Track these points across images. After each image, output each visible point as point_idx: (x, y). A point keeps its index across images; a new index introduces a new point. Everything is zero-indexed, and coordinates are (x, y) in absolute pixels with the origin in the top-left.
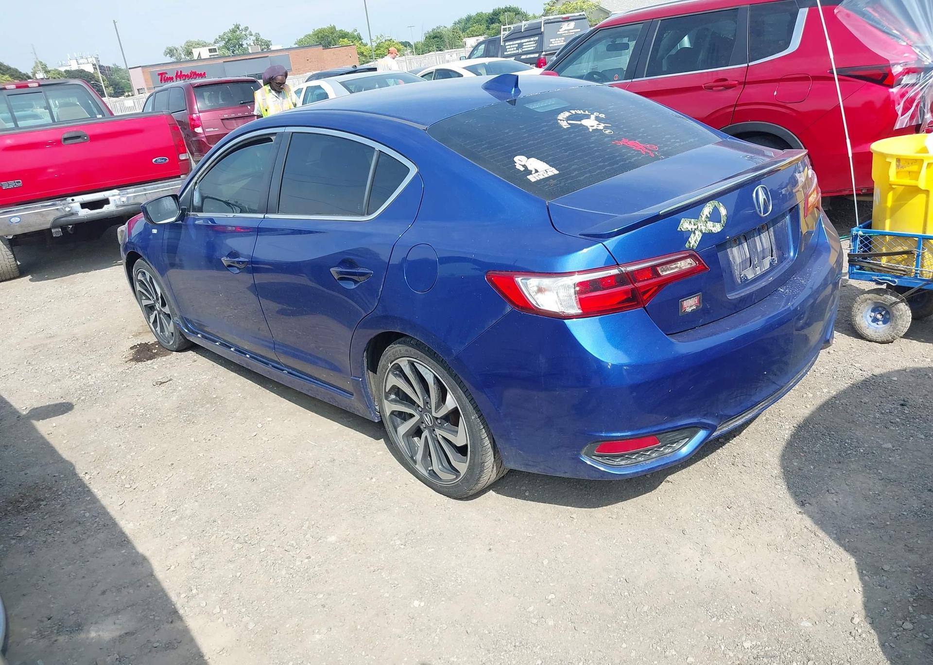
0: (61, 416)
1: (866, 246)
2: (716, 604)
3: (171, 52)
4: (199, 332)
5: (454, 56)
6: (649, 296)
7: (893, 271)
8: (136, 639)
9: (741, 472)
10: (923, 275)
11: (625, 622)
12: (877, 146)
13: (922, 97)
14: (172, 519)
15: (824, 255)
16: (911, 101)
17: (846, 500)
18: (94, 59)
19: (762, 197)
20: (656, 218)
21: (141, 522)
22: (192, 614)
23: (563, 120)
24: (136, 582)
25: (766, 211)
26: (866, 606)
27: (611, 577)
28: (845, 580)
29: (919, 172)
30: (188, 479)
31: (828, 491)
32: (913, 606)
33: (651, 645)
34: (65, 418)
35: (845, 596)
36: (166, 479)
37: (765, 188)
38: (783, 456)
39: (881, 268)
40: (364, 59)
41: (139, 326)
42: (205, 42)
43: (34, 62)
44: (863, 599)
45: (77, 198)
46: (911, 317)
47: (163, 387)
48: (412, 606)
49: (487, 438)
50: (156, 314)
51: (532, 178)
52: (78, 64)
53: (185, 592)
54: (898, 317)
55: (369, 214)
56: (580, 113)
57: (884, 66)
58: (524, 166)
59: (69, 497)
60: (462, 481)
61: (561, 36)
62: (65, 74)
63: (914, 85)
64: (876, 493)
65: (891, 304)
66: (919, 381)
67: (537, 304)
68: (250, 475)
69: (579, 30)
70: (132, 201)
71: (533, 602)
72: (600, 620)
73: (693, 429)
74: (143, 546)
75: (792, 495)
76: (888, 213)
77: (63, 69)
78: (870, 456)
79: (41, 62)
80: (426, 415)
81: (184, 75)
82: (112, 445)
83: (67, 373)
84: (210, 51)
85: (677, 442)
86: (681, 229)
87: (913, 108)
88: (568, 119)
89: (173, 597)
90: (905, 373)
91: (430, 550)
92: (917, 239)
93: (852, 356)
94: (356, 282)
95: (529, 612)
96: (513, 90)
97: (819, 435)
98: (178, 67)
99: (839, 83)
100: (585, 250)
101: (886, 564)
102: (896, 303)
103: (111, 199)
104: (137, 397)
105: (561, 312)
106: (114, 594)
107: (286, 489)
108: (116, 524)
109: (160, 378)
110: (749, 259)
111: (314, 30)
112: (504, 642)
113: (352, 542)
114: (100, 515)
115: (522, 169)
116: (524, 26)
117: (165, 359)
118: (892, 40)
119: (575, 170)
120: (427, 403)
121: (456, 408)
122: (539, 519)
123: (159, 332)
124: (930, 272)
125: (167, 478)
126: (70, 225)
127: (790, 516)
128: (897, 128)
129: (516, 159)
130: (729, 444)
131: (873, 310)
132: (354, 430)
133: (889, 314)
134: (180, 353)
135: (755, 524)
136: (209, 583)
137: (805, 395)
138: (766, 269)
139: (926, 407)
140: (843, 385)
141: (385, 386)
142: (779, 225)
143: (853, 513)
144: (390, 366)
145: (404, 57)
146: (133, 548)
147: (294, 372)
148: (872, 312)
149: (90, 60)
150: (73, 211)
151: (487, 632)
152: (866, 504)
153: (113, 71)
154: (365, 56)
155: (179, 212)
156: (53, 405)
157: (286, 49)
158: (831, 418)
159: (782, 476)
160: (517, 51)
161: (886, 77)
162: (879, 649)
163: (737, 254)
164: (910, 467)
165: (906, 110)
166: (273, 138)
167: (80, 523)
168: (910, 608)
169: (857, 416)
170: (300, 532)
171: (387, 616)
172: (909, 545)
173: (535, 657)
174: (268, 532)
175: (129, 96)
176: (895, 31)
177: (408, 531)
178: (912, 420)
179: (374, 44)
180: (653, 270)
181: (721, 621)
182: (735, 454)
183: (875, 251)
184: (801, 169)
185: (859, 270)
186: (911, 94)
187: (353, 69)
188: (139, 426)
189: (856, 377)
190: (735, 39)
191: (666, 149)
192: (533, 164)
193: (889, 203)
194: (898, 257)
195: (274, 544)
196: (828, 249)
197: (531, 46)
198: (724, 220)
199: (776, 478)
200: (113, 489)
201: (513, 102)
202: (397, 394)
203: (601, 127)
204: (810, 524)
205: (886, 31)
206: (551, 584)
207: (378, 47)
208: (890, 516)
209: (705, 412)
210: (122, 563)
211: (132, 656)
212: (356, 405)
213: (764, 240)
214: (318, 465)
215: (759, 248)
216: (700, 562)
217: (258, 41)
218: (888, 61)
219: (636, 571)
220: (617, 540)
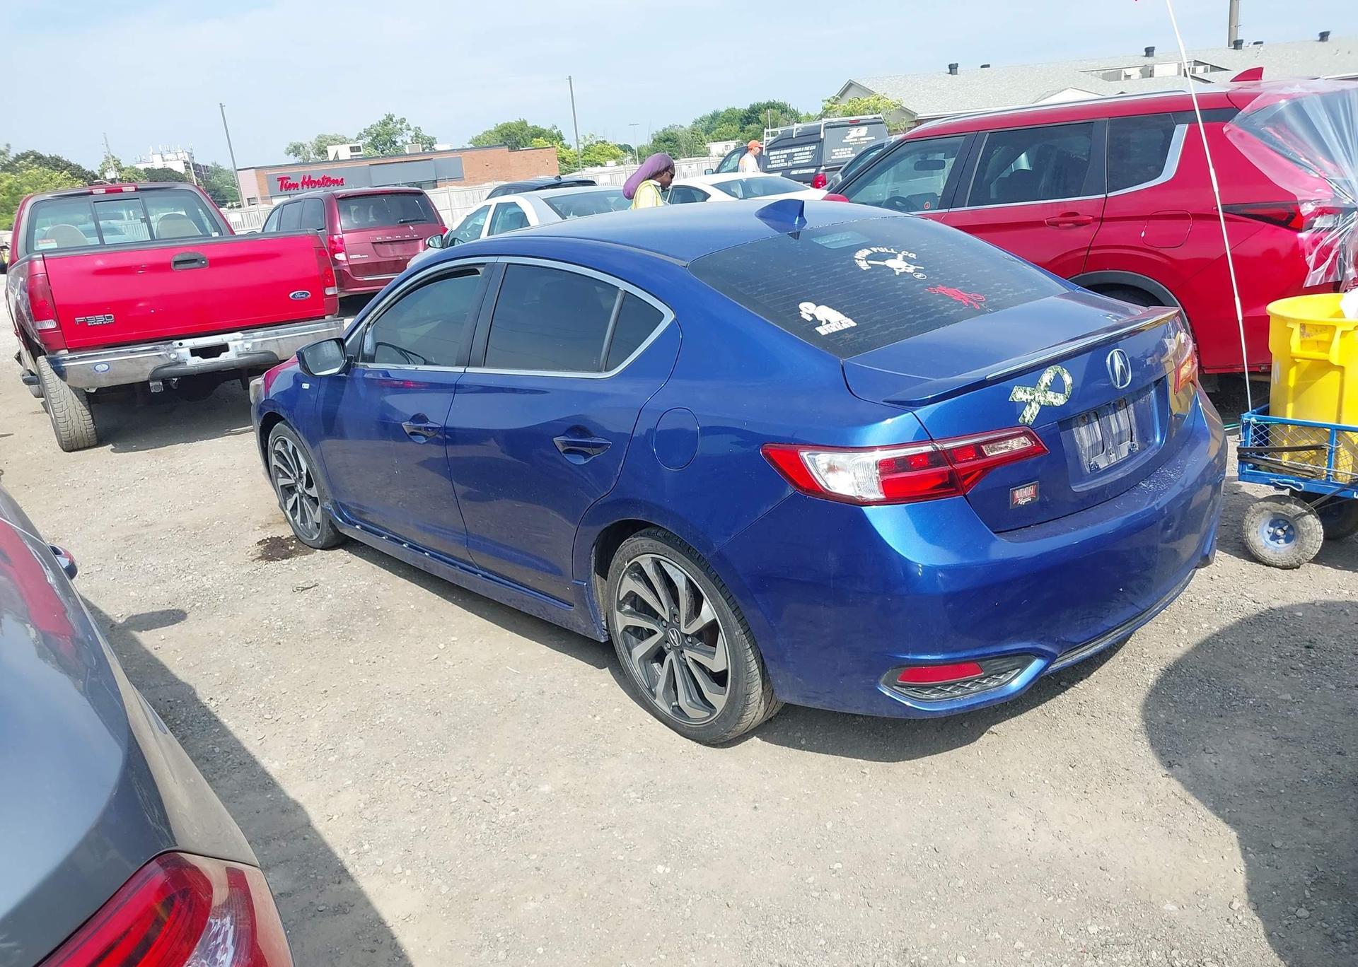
0: (171, 627)
1: (1261, 437)
2: (1053, 880)
3: (296, 150)
4: (358, 522)
5: (694, 166)
6: (972, 482)
7: (1298, 472)
8: (294, 902)
9: (1089, 724)
10: (1337, 478)
11: (934, 899)
12: (1277, 308)
13: (1342, 246)
14: (329, 759)
15: (1202, 445)
16: (1326, 251)
17: (1228, 762)
18: (186, 155)
19: (1118, 364)
20: (982, 384)
21: (289, 762)
22: (365, 874)
23: (862, 260)
24: (289, 833)
25: (1123, 382)
26: (1249, 889)
27: (915, 844)
28: (1223, 857)
29: (1330, 343)
30: (348, 710)
31: (1205, 750)
32: (1311, 891)
33: (968, 926)
34: (176, 628)
35: (1223, 876)
36: (318, 709)
37: (1122, 352)
38: (1146, 705)
39: (1281, 468)
40: (566, 168)
41: (268, 515)
42: (345, 138)
43: (104, 157)
44: (1246, 881)
45: (185, 342)
46: (1322, 534)
47: (306, 594)
48: (655, 872)
49: (754, 661)
50: (296, 498)
51: (822, 330)
52: (163, 161)
53: (354, 848)
54: (1306, 534)
55: (607, 370)
56: (883, 251)
57: (1289, 204)
58: (812, 315)
59: (190, 727)
60: (718, 720)
61: (847, 145)
62: (144, 173)
63: (1330, 230)
64: (1269, 754)
65: (1296, 516)
66: (1332, 618)
67: (827, 485)
68: (431, 707)
69: (873, 138)
70: (259, 349)
71: (812, 872)
72: (901, 895)
73: (1025, 657)
74: (296, 790)
75: (1156, 753)
76: (1290, 395)
77: (142, 167)
78: (1262, 709)
79: (113, 157)
80: (672, 631)
81: (314, 181)
82: (243, 665)
83: (174, 573)
84: (352, 149)
85: (1005, 673)
86: (1013, 399)
87: (1329, 260)
88: (868, 258)
89: (339, 854)
90: (1313, 607)
91: (675, 806)
92: (1329, 430)
93: (1242, 583)
94: (586, 455)
95: (808, 884)
96: (797, 219)
97: (1195, 681)
98: (306, 170)
99: (1225, 224)
100: (889, 421)
101: (1278, 840)
102: (1302, 515)
103: (231, 345)
104: (272, 607)
105: (859, 496)
106: (261, 847)
107: (481, 726)
108: (257, 763)
109: (301, 582)
110: (1101, 444)
111: (497, 125)
112: (776, 918)
113: (572, 793)
114: (234, 751)
115: (810, 319)
116: (797, 129)
117: (305, 559)
118: (1301, 171)
119: (877, 322)
120: (675, 615)
121: (715, 620)
122: (820, 773)
123: (299, 522)
124: (1347, 474)
125: (320, 708)
126: (174, 377)
127: (1152, 779)
128: (1308, 286)
129: (802, 306)
130: (1073, 688)
131: (1272, 525)
132: (569, 655)
133: (1293, 529)
134: (327, 552)
135: (1106, 787)
136: (385, 838)
137: (1177, 631)
138: (1123, 456)
139: (1339, 651)
140: (1230, 619)
141: (619, 592)
142: (1142, 401)
143: (1237, 778)
144: (627, 565)
145: (622, 166)
146: (281, 792)
147: (491, 576)
148: (1270, 526)
149: (180, 155)
150: (181, 359)
151: (753, 905)
152: (1254, 768)
153: (212, 172)
154: (568, 163)
155: (343, 362)
156: (159, 612)
157: (458, 150)
158: (1213, 661)
159: (1143, 730)
160: (786, 164)
161: (1293, 218)
162: (1264, 939)
163: (1085, 436)
164: (1315, 725)
165: (1319, 262)
166: (479, 269)
167: (208, 760)
168: (1307, 892)
169: (1247, 659)
170: (502, 779)
171: (622, 882)
172: (1308, 818)
173: (817, 937)
174: (459, 778)
175: (232, 207)
176: (1303, 159)
177: (646, 782)
178: (1320, 667)
179: (582, 147)
180: (977, 449)
181: (1059, 901)
182: (1082, 702)
183: (1274, 444)
184: (1172, 334)
185: (1251, 469)
186: (1327, 240)
187: (556, 181)
188: (277, 643)
189: (1248, 610)
190: (1089, 160)
191: (994, 300)
192: (823, 312)
193: (1292, 382)
194: (1304, 454)
195: (468, 792)
196: (1207, 436)
197: (805, 157)
198: (1068, 390)
199: (1135, 732)
200: (248, 720)
201: (796, 236)
202: (633, 605)
203: (911, 269)
204: (1179, 790)
205: (1293, 158)
206: (837, 852)
207: (587, 150)
208: (1285, 783)
209: (1042, 636)
210: (268, 810)
211: (290, 921)
212: (575, 619)
213: (1122, 420)
214: (523, 698)
215: (1115, 430)
216: (1034, 830)
217: (418, 137)
218: (1294, 197)
219: (948, 838)
220: (924, 802)
